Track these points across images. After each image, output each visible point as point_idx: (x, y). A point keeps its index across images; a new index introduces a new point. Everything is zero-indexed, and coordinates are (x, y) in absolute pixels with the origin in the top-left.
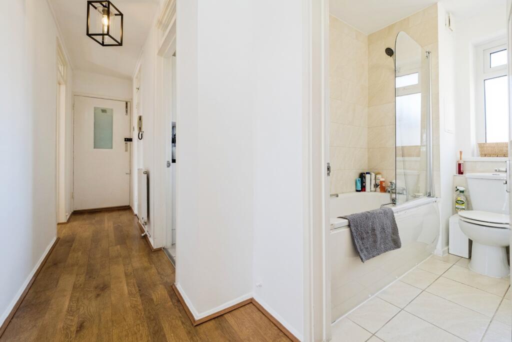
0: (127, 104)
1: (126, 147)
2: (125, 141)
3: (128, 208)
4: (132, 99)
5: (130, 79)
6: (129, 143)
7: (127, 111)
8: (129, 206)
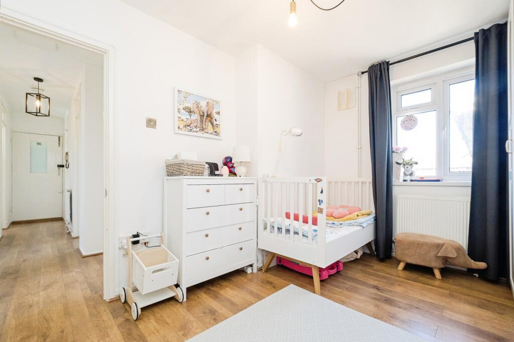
0: (59, 138)
1: (59, 171)
2: (58, 167)
3: (61, 219)
4: (64, 134)
5: (63, 119)
6: (61, 168)
7: (59, 144)
8: (61, 218)
